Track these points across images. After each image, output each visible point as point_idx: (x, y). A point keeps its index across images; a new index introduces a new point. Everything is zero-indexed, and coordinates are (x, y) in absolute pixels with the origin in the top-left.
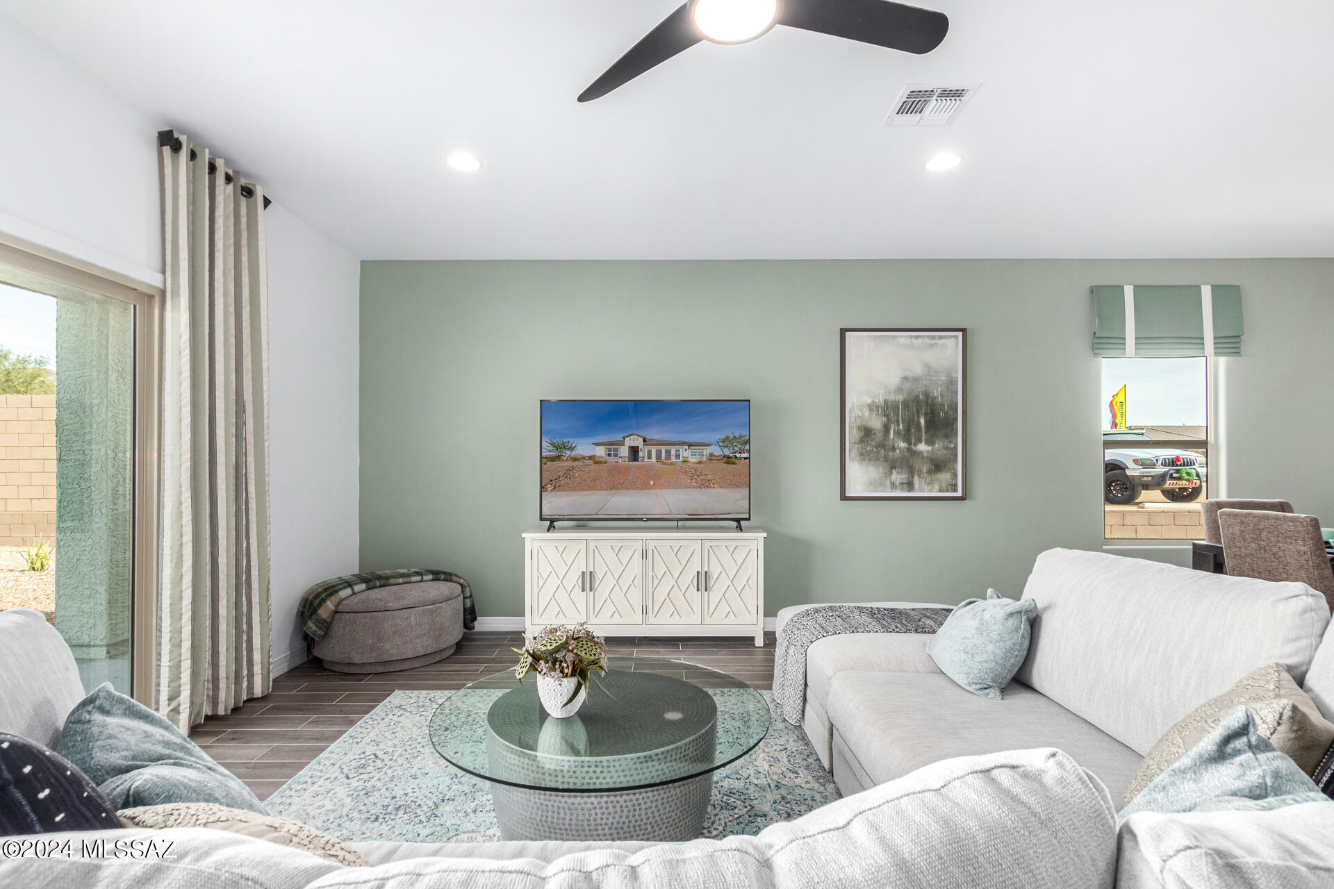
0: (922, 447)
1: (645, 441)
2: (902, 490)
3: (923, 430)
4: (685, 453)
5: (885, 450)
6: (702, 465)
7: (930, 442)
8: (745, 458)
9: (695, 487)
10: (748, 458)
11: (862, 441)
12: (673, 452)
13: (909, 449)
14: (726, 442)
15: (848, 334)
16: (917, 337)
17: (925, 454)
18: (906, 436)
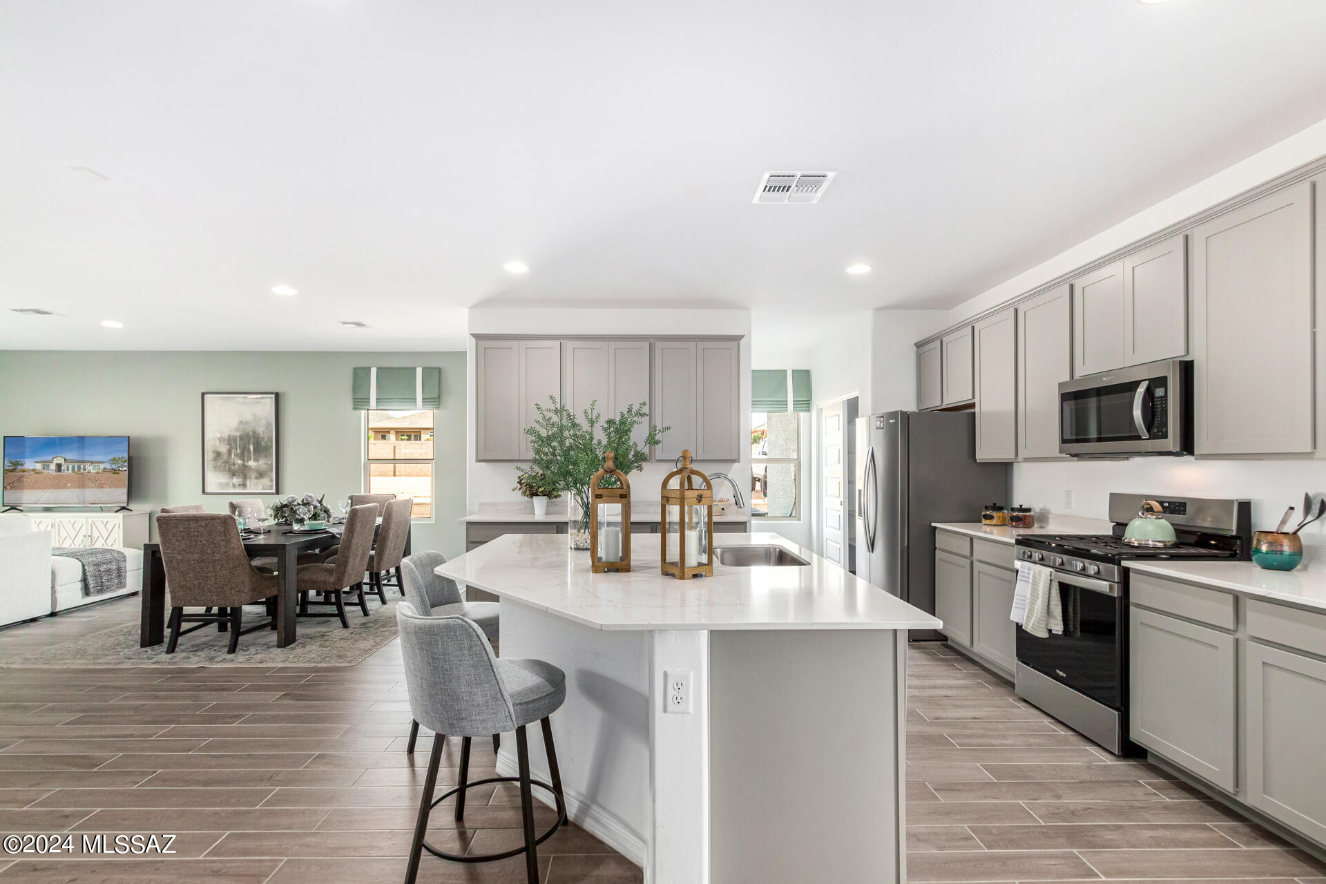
0: (252, 463)
1: (65, 460)
2: (239, 489)
3: (252, 453)
4: (89, 467)
5: (228, 465)
7: (256, 460)
11: (215, 459)
12: (82, 467)
13: (244, 465)
15: (205, 396)
16: (249, 398)
17: (253, 467)
18: (242, 456)
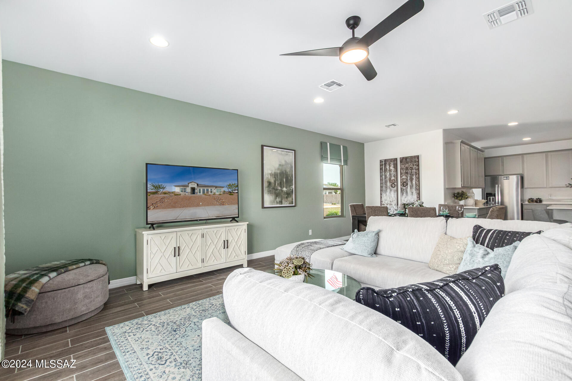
0: (284, 189)
1: (198, 185)
2: (279, 204)
3: (285, 183)
4: (214, 190)
5: (275, 190)
6: (221, 196)
7: (286, 187)
8: (236, 193)
9: (218, 205)
10: (238, 193)
11: (268, 186)
12: (209, 190)
13: (281, 190)
14: (230, 186)
15: (264, 147)
16: (283, 151)
17: (285, 191)
18: (280, 185)
